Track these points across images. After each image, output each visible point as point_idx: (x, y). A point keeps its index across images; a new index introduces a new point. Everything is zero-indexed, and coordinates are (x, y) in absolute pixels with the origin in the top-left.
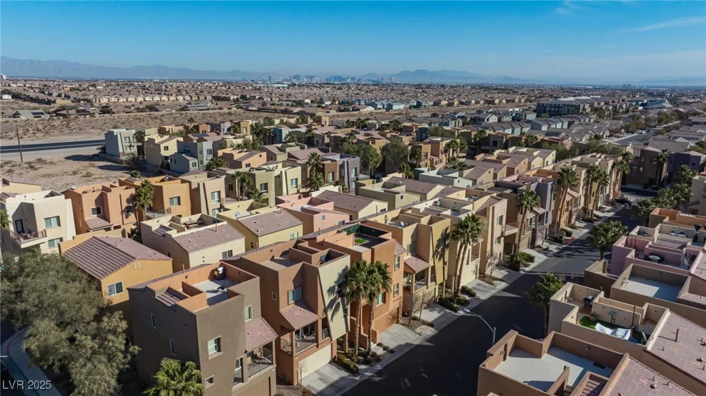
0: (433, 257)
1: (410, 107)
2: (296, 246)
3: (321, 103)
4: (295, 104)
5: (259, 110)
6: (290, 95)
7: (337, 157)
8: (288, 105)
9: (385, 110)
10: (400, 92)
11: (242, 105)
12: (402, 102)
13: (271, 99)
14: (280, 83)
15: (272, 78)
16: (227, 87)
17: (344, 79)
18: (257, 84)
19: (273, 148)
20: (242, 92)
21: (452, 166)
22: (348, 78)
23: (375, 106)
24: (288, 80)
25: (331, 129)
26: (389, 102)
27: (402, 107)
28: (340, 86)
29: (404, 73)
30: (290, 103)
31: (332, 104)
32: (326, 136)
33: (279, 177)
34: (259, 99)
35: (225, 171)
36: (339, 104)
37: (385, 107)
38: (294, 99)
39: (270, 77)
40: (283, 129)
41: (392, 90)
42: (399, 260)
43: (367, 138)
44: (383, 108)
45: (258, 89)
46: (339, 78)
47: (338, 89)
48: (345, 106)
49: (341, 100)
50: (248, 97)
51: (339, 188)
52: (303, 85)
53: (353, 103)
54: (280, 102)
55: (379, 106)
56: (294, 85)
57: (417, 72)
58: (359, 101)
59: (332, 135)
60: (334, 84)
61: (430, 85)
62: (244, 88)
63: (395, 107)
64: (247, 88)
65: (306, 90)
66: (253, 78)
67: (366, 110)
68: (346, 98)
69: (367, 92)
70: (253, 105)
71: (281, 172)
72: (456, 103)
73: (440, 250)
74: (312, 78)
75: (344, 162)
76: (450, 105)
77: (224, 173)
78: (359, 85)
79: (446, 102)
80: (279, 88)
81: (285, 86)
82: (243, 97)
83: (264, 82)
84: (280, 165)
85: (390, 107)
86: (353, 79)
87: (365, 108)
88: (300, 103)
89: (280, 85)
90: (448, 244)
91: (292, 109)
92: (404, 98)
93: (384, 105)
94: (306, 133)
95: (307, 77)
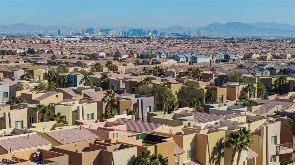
0: (210, 162)
1: (217, 61)
2: (95, 142)
3: (118, 56)
4: (88, 58)
5: (49, 63)
6: (83, 48)
7: (132, 97)
8: (80, 58)
9: (188, 63)
10: (208, 46)
11: (30, 58)
12: (207, 55)
13: (62, 53)
14: (71, 37)
15: (61, 32)
16: (12, 41)
17: (145, 33)
18: (45, 37)
19: (69, 90)
20: (29, 46)
21: (242, 103)
22: (149, 31)
23: (177, 59)
24: (80, 34)
25: (128, 76)
26: (194, 55)
27: (207, 60)
28: (140, 39)
29: (215, 26)
30: (83, 57)
31: (130, 57)
32: (121, 81)
33: (76, 112)
34: (48, 52)
35: (27, 105)
36: (137, 57)
37: (189, 60)
38: (87, 52)
39: (59, 31)
40: (78, 76)
41: (198, 43)
42: (178, 160)
43: (163, 83)
44: (187, 61)
45: (47, 43)
46: (139, 31)
47: (137, 43)
48: (144, 59)
49: (140, 53)
50: (36, 51)
51: (132, 117)
52: (97, 39)
53: (153, 56)
54: (72, 56)
55: (182, 60)
56: (87, 39)
57: (229, 25)
58: (160, 54)
59: (128, 80)
60: (133, 38)
61: (244, 39)
62: (31, 42)
63: (200, 60)
64: (34, 42)
65: (100, 44)
66: (40, 32)
67: (167, 63)
68: (146, 52)
69: (170, 45)
70: (42, 59)
71: (78, 107)
72: (269, 56)
73: (215, 157)
74: (107, 31)
75: (138, 100)
76: (262, 58)
77: (26, 106)
78: (162, 38)
79: (259, 56)
80: (70, 42)
81: (76, 39)
82: (31, 51)
83: (52, 36)
84: (77, 102)
85: (194, 60)
86: (155, 32)
87: (166, 61)
88: (94, 57)
89: (71, 39)
90: (223, 153)
91: (85, 62)
92: (211, 51)
93: (187, 58)
94: (102, 79)
95: (101, 30)
